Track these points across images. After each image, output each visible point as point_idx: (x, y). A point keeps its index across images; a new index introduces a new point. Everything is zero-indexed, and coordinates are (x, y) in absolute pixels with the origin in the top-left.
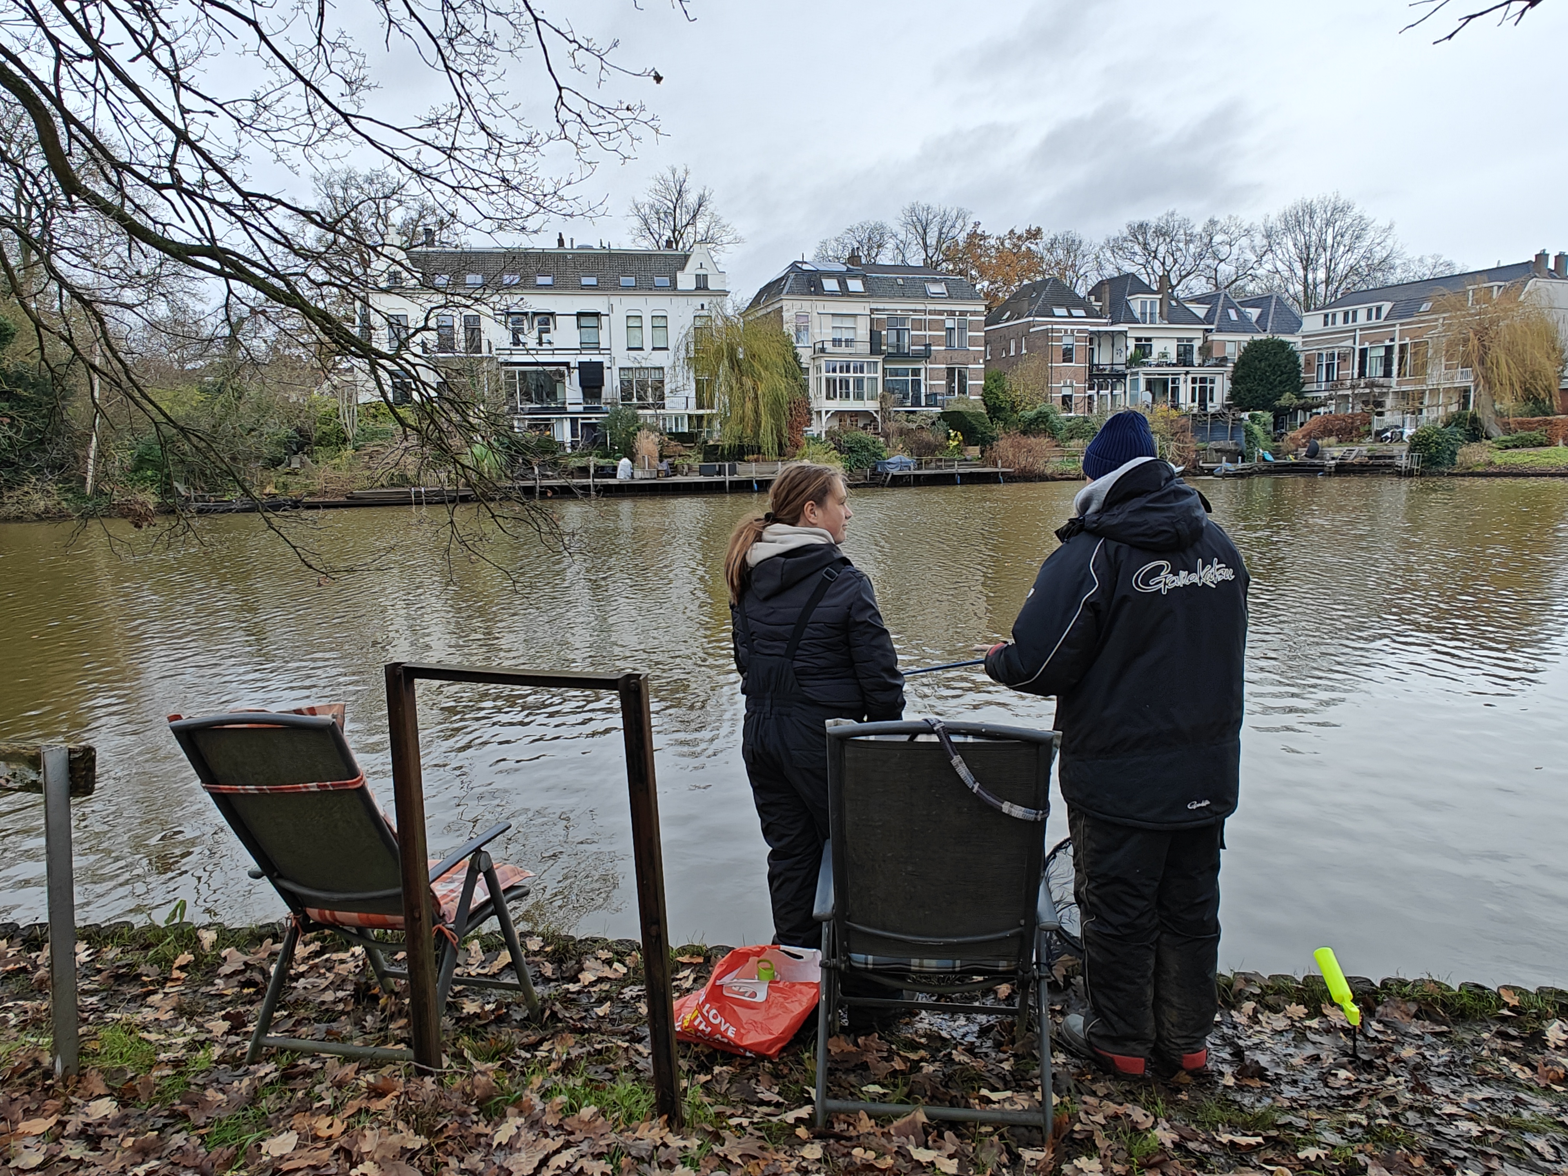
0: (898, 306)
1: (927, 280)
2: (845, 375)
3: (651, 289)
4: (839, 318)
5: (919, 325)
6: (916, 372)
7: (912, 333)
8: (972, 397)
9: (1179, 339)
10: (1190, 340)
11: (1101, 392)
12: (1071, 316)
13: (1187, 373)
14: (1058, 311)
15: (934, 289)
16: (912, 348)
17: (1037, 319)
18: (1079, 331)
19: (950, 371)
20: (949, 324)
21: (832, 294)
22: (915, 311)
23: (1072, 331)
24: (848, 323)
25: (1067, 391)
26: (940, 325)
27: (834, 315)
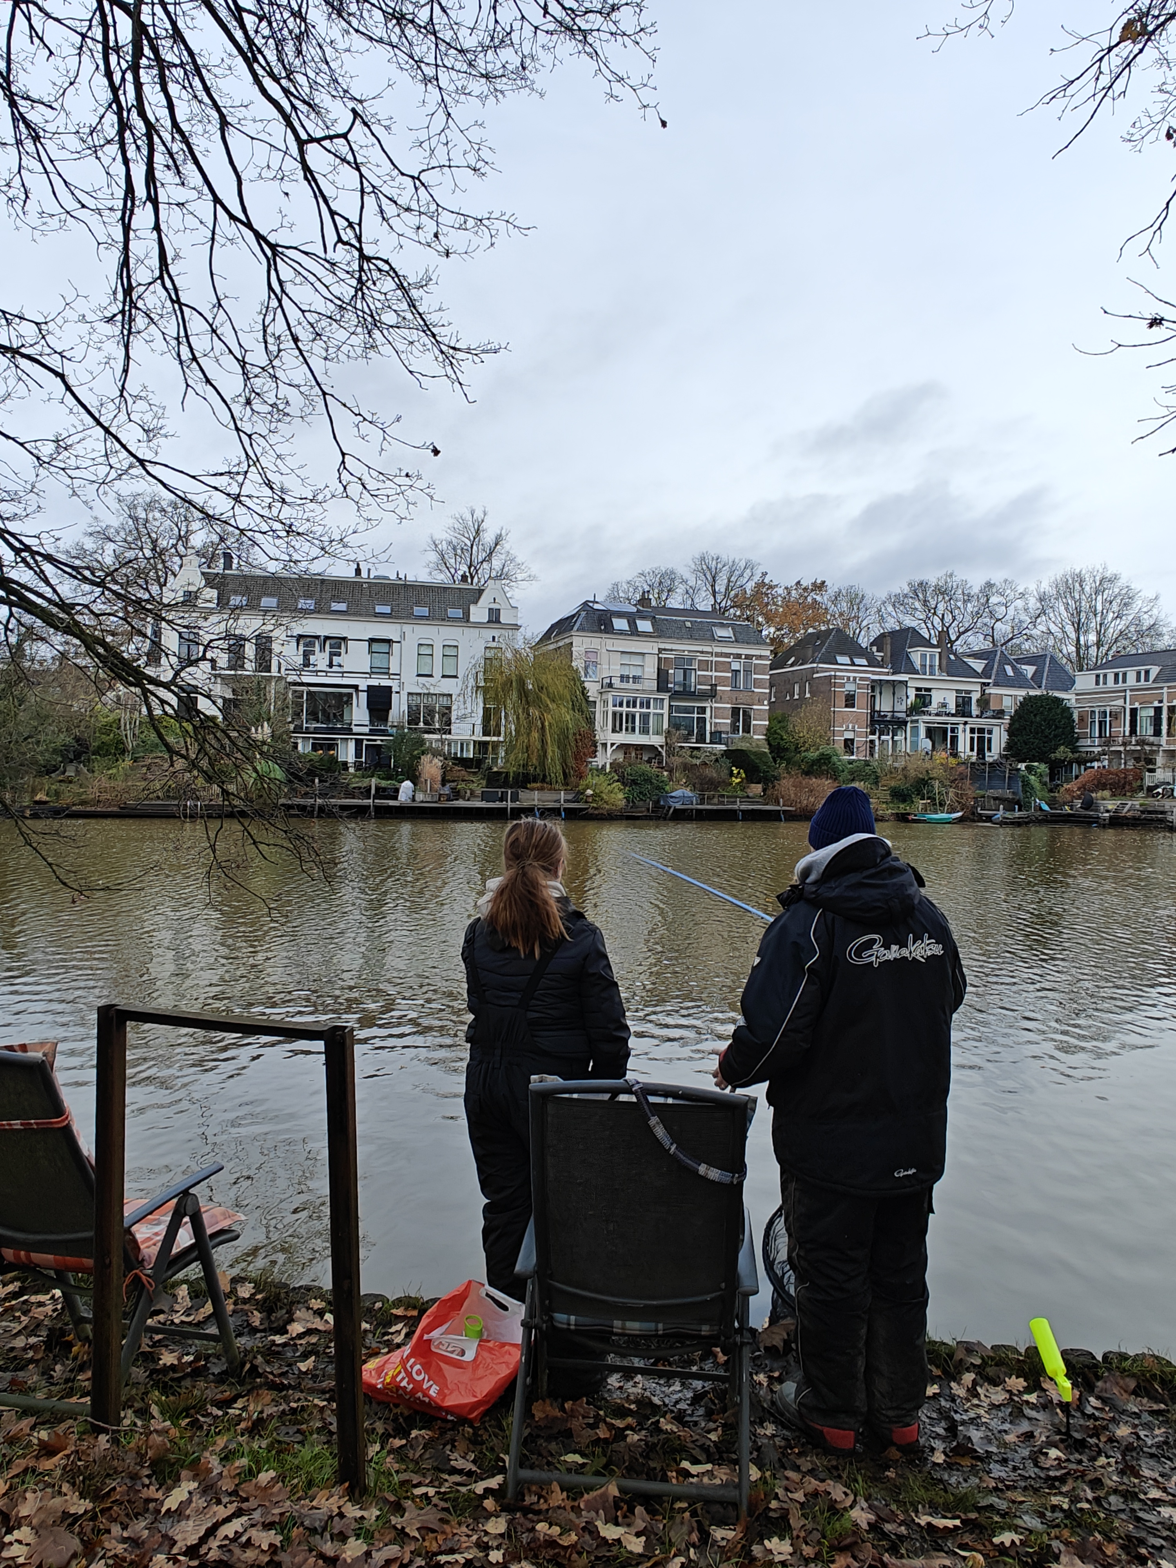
0: (685, 647)
1: (715, 625)
2: (631, 709)
3: (443, 620)
4: (628, 656)
5: (705, 665)
6: (703, 710)
7: (699, 673)
8: (755, 737)
9: (957, 691)
10: (969, 692)
11: (883, 737)
12: (853, 664)
13: (966, 723)
14: (840, 659)
15: (720, 632)
16: (699, 687)
17: (821, 665)
18: (861, 679)
19: (735, 712)
20: (735, 666)
21: (622, 633)
22: (702, 652)
23: (855, 678)
24: (637, 660)
25: (849, 735)
26: (726, 667)
27: (623, 652)
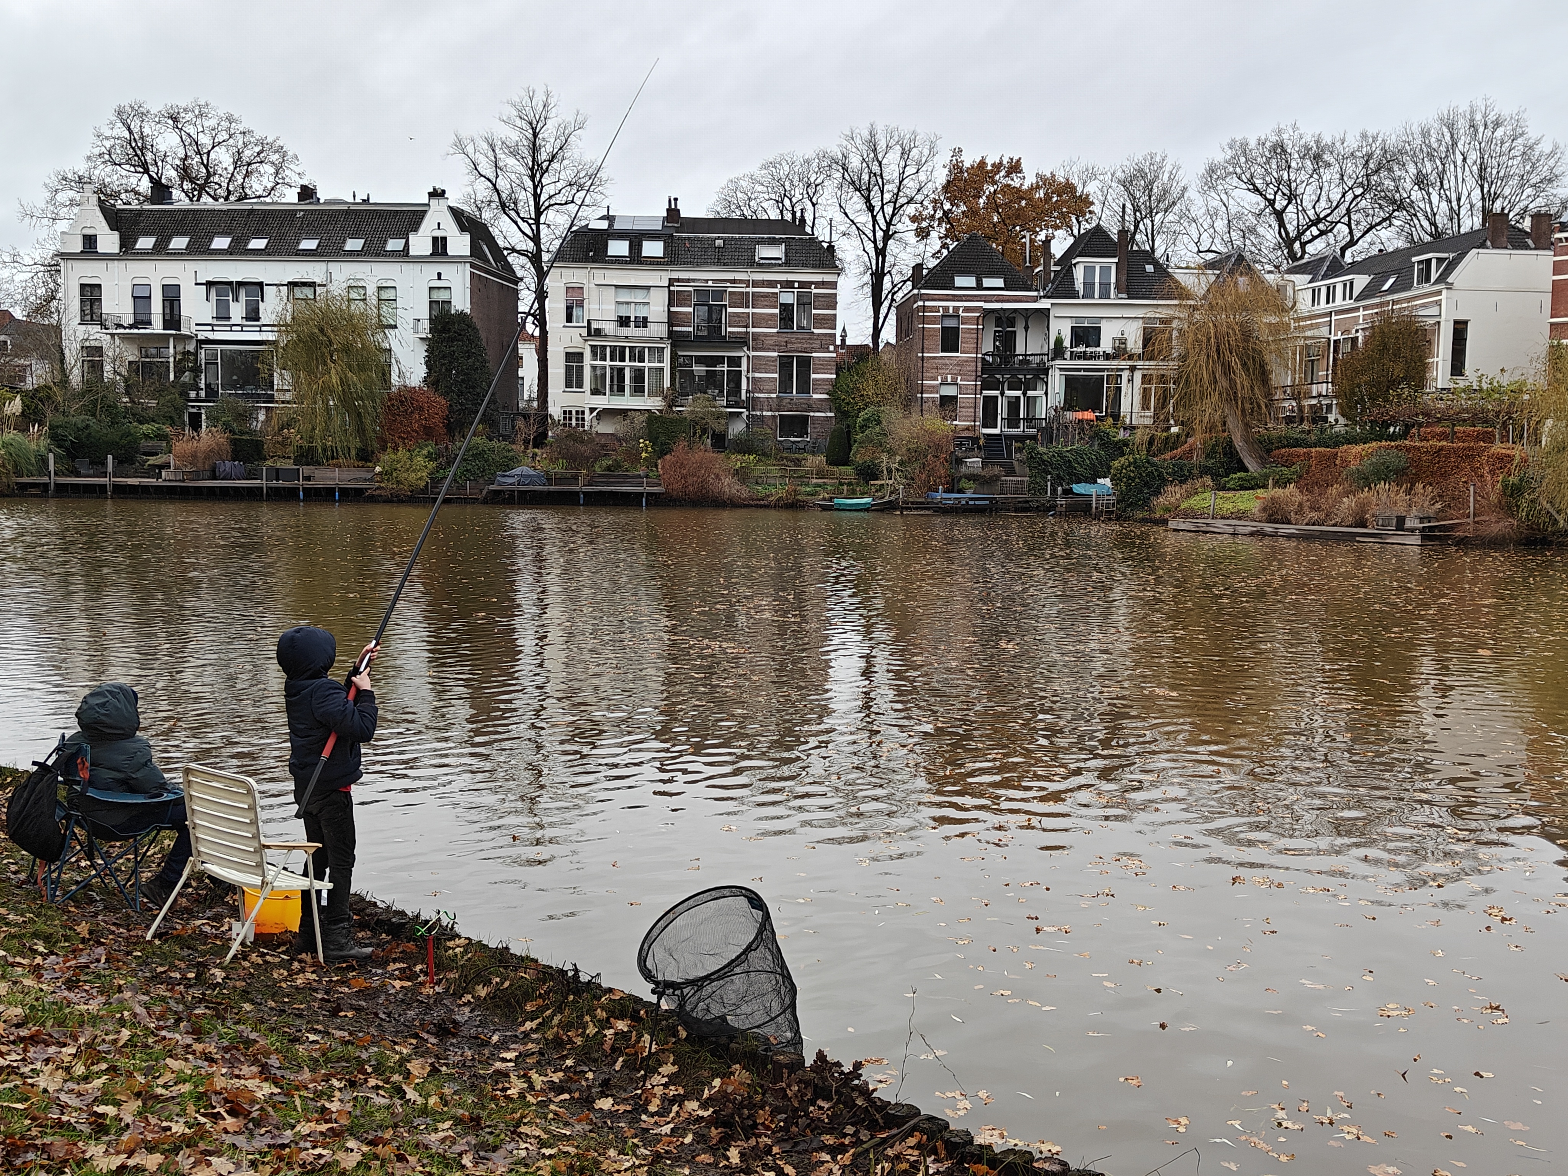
0: (710, 276)
2: (617, 363)
3: (377, 255)
4: (626, 291)
5: (741, 300)
6: (735, 362)
8: (815, 396)
9: (1148, 321)
12: (979, 287)
13: (1133, 369)
16: (729, 329)
18: (967, 309)
19: (785, 364)
20: (788, 298)
21: (618, 261)
22: (734, 281)
23: (956, 309)
25: (948, 391)
26: (772, 300)
27: (617, 286)
